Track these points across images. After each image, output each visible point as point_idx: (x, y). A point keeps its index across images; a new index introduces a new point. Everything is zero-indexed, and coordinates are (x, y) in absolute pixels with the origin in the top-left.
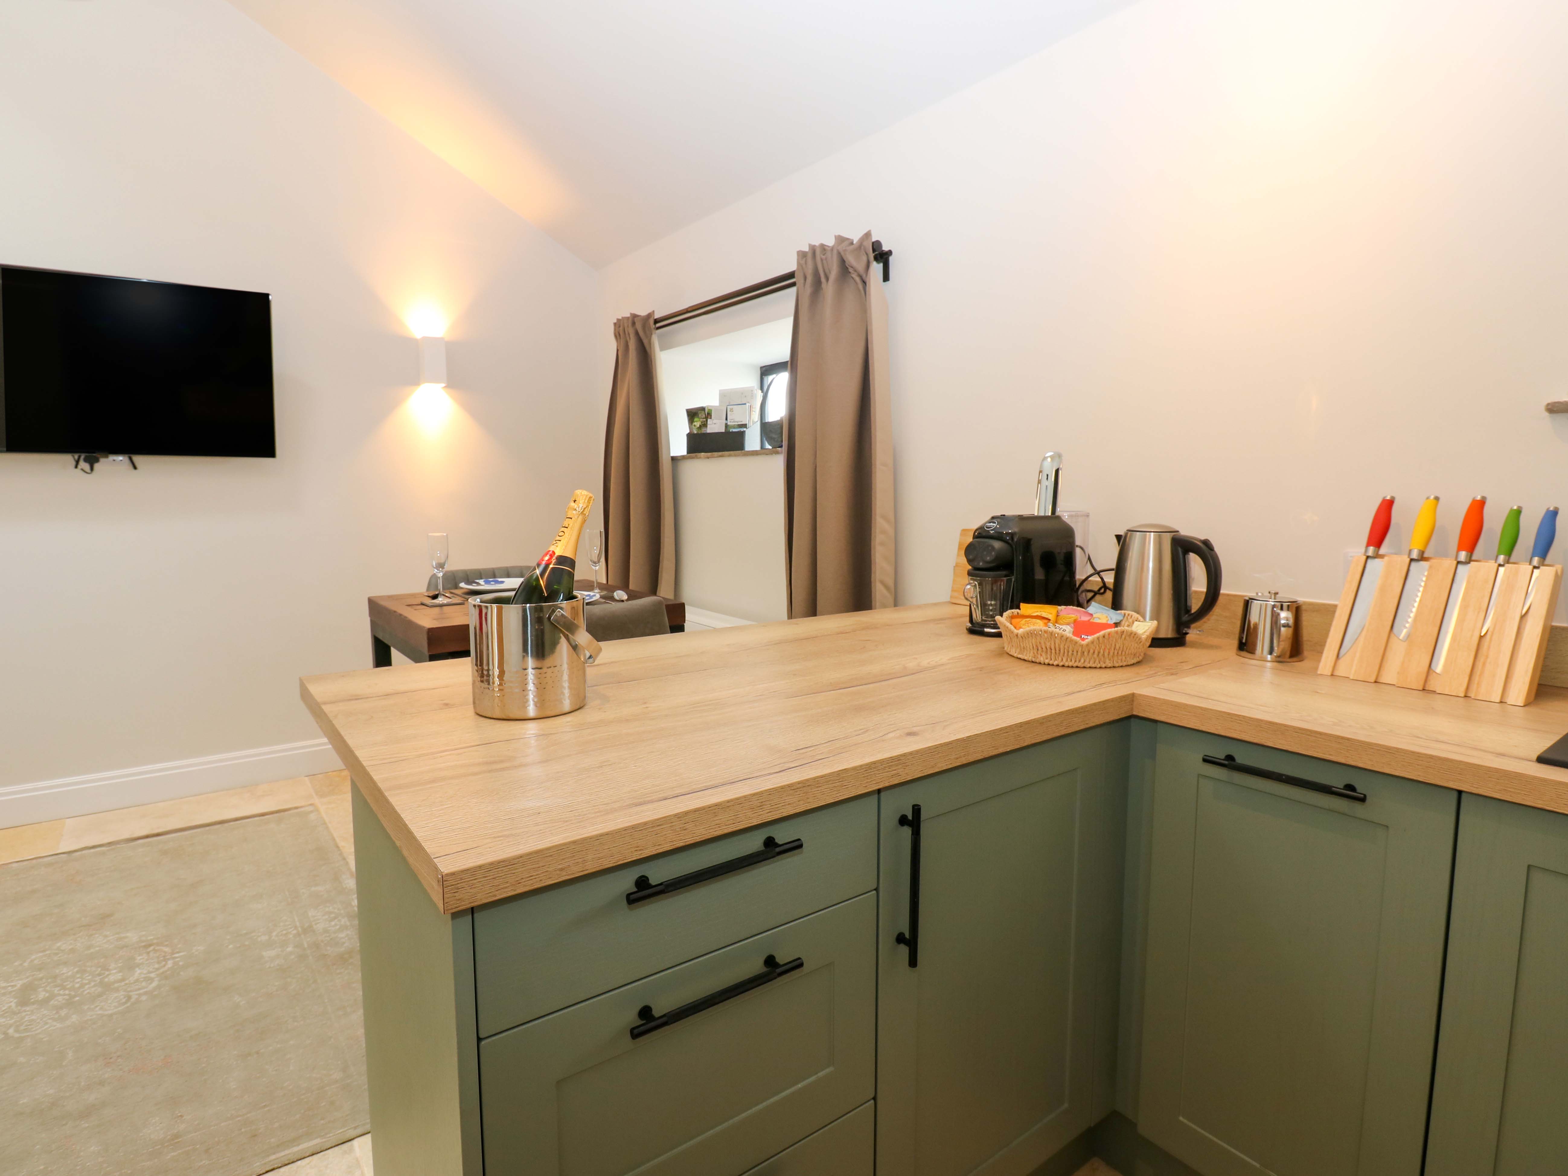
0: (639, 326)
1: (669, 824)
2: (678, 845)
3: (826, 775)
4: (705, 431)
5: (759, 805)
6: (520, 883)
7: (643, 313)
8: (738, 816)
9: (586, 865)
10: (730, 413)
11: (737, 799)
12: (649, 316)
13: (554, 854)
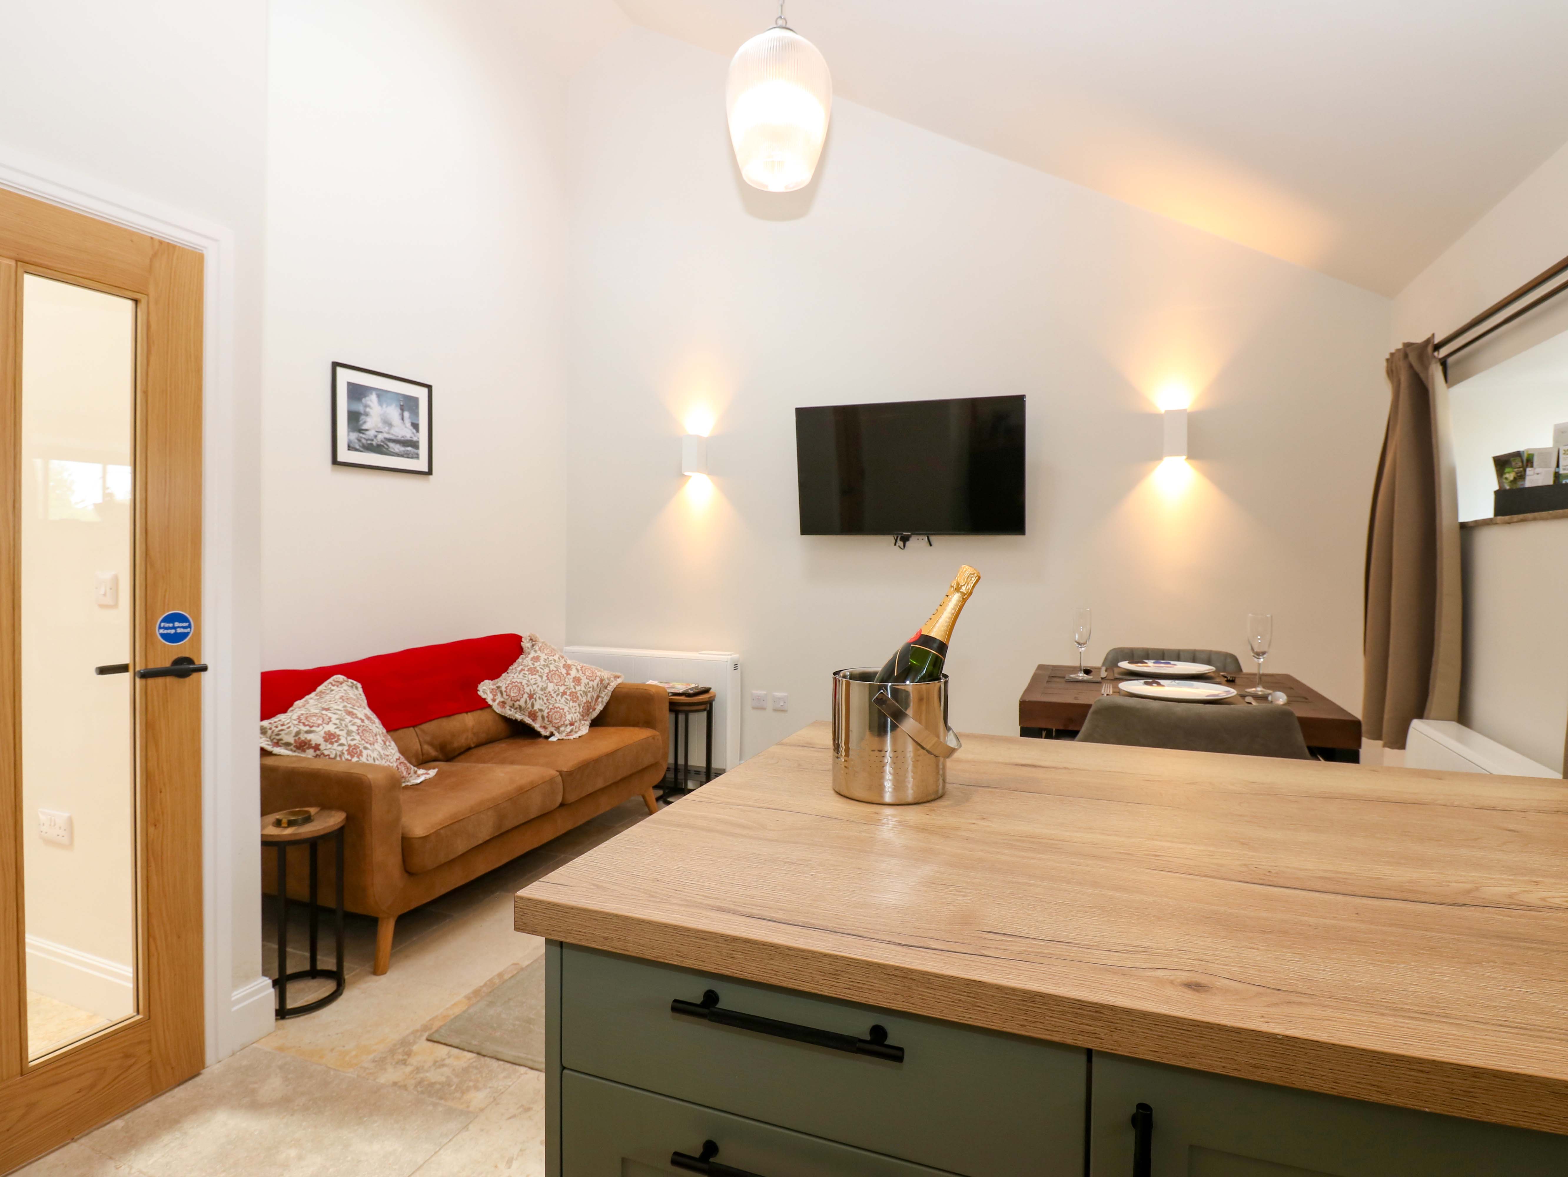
0: (1413, 358)
1: (714, 942)
2: (724, 972)
3: (943, 975)
4: (1522, 485)
5: (832, 971)
6: (570, 933)
7: (1419, 339)
8: (802, 973)
9: (627, 946)
10: (1564, 456)
11: (803, 951)
12: (1428, 341)
13: (600, 920)
